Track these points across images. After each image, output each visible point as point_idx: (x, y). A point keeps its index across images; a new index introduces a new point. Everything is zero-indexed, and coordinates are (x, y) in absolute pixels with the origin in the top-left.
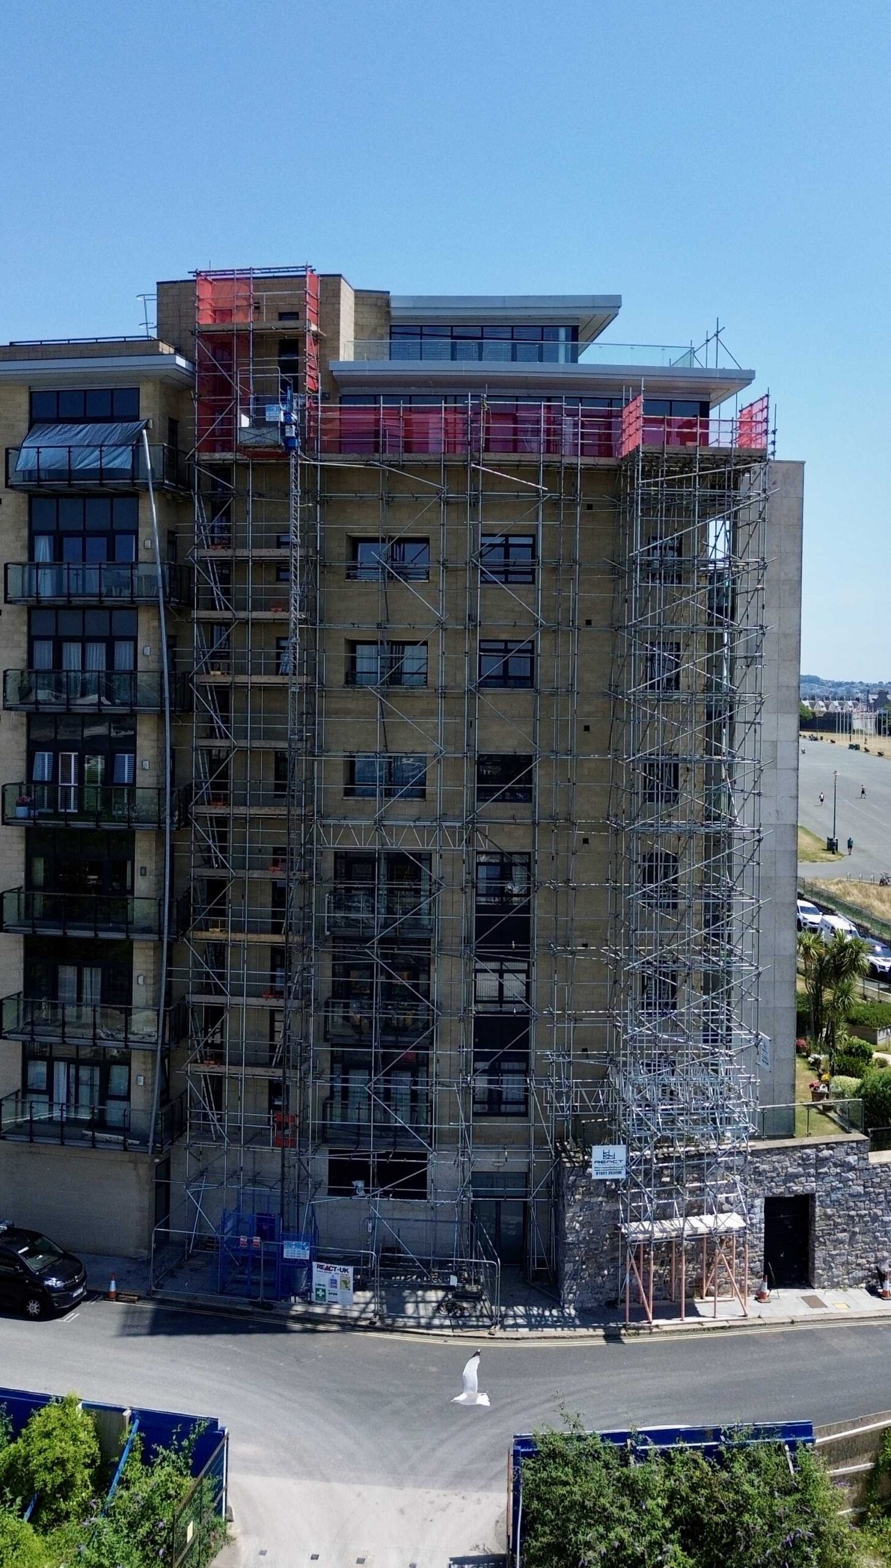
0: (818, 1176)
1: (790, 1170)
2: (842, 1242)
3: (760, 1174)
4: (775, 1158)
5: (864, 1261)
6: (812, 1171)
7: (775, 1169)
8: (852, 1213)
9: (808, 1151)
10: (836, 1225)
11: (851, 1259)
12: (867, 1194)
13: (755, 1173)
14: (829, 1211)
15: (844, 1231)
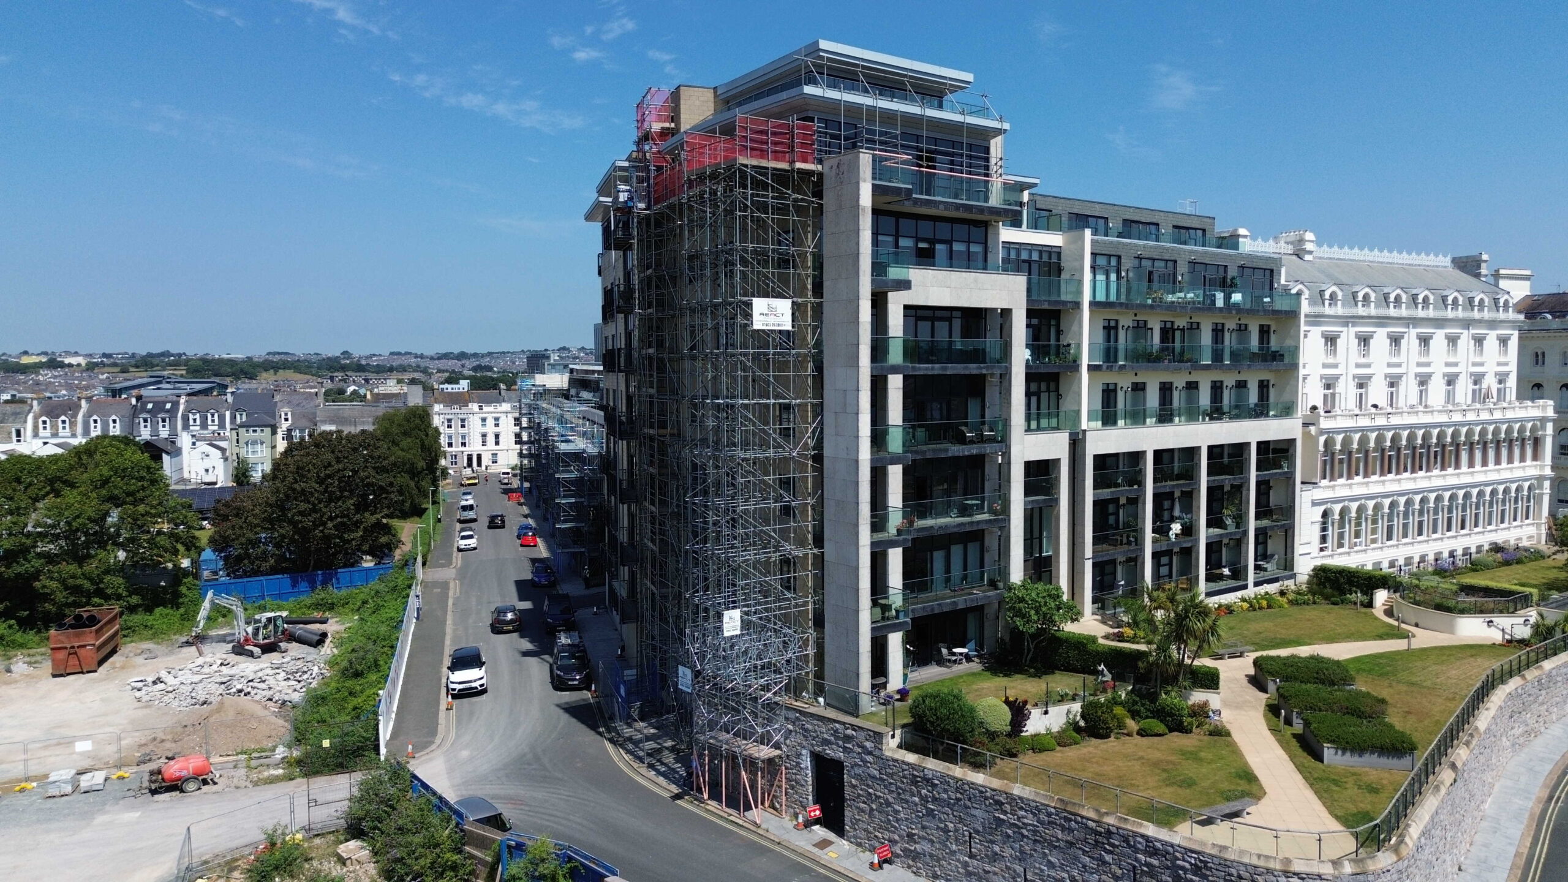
0: (846, 750)
1: (825, 736)
2: (863, 811)
3: (806, 730)
4: (815, 722)
5: (880, 835)
6: (841, 743)
7: (815, 731)
8: (871, 791)
9: (837, 725)
10: (859, 795)
11: (870, 829)
12: (881, 779)
13: (803, 729)
14: (854, 782)
15: (865, 803)
